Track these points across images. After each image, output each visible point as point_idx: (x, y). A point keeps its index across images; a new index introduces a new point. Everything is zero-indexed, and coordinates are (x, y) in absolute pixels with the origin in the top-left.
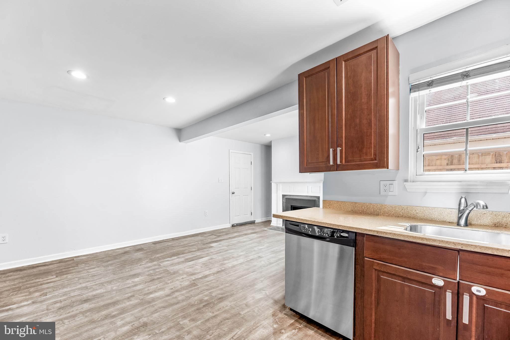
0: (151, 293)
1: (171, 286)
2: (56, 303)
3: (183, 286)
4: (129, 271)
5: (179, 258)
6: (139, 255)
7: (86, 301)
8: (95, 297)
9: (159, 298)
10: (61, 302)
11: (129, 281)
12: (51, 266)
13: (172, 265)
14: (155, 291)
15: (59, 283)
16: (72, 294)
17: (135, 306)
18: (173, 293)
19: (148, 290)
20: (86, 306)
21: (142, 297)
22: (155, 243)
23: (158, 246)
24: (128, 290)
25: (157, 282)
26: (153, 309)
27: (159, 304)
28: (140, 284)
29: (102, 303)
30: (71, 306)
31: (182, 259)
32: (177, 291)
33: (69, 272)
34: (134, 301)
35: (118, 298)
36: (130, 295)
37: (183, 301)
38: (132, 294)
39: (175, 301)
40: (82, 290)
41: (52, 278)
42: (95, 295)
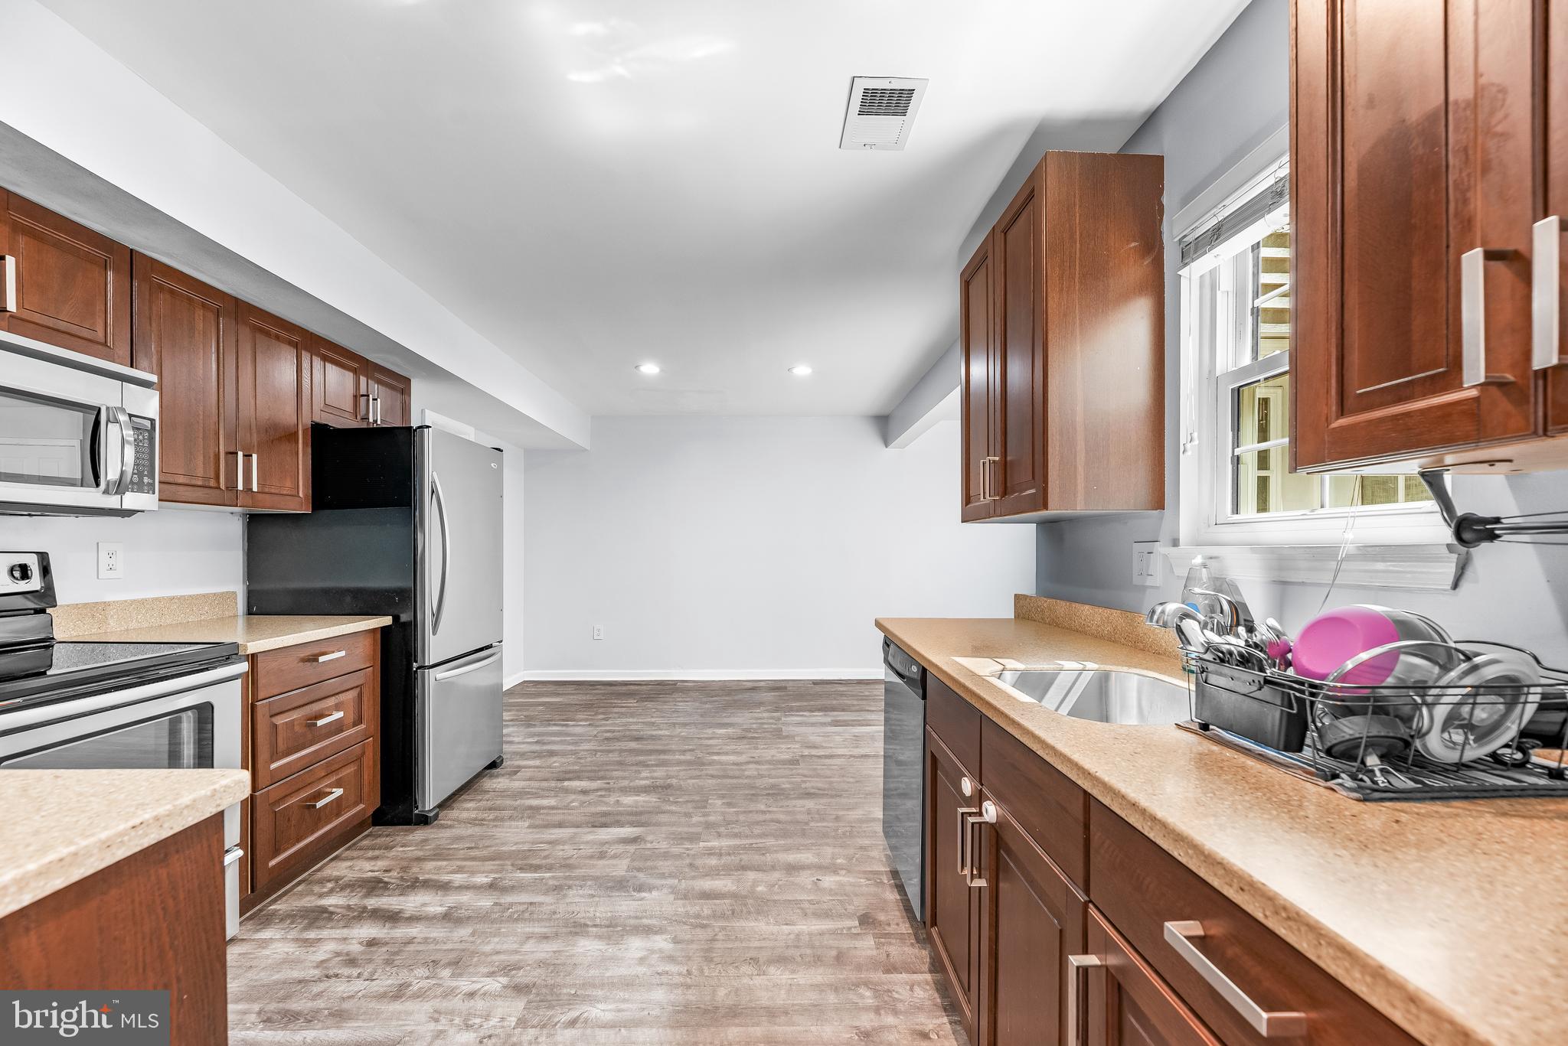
0: (718, 754)
1: (756, 753)
2: (609, 731)
3: (775, 758)
4: (725, 717)
5: (825, 715)
6: (769, 696)
7: (637, 739)
8: (653, 738)
9: (720, 763)
10: (614, 731)
11: (710, 731)
12: (644, 687)
13: (800, 724)
14: (727, 754)
15: (632, 710)
16: (632, 727)
17: (679, 763)
18: (748, 763)
19: (720, 749)
20: (633, 745)
21: (700, 755)
22: (816, 683)
23: (818, 688)
24: (696, 740)
25: (745, 741)
26: (698, 773)
27: (711, 770)
28: (718, 738)
29: (650, 747)
30: (618, 739)
31: (829, 719)
32: (757, 763)
33: (654, 700)
34: (688, 757)
35: (674, 747)
36: (691, 747)
37: (748, 777)
38: (694, 747)
39: (737, 773)
40: (646, 725)
41: (632, 703)
42: (653, 736)
